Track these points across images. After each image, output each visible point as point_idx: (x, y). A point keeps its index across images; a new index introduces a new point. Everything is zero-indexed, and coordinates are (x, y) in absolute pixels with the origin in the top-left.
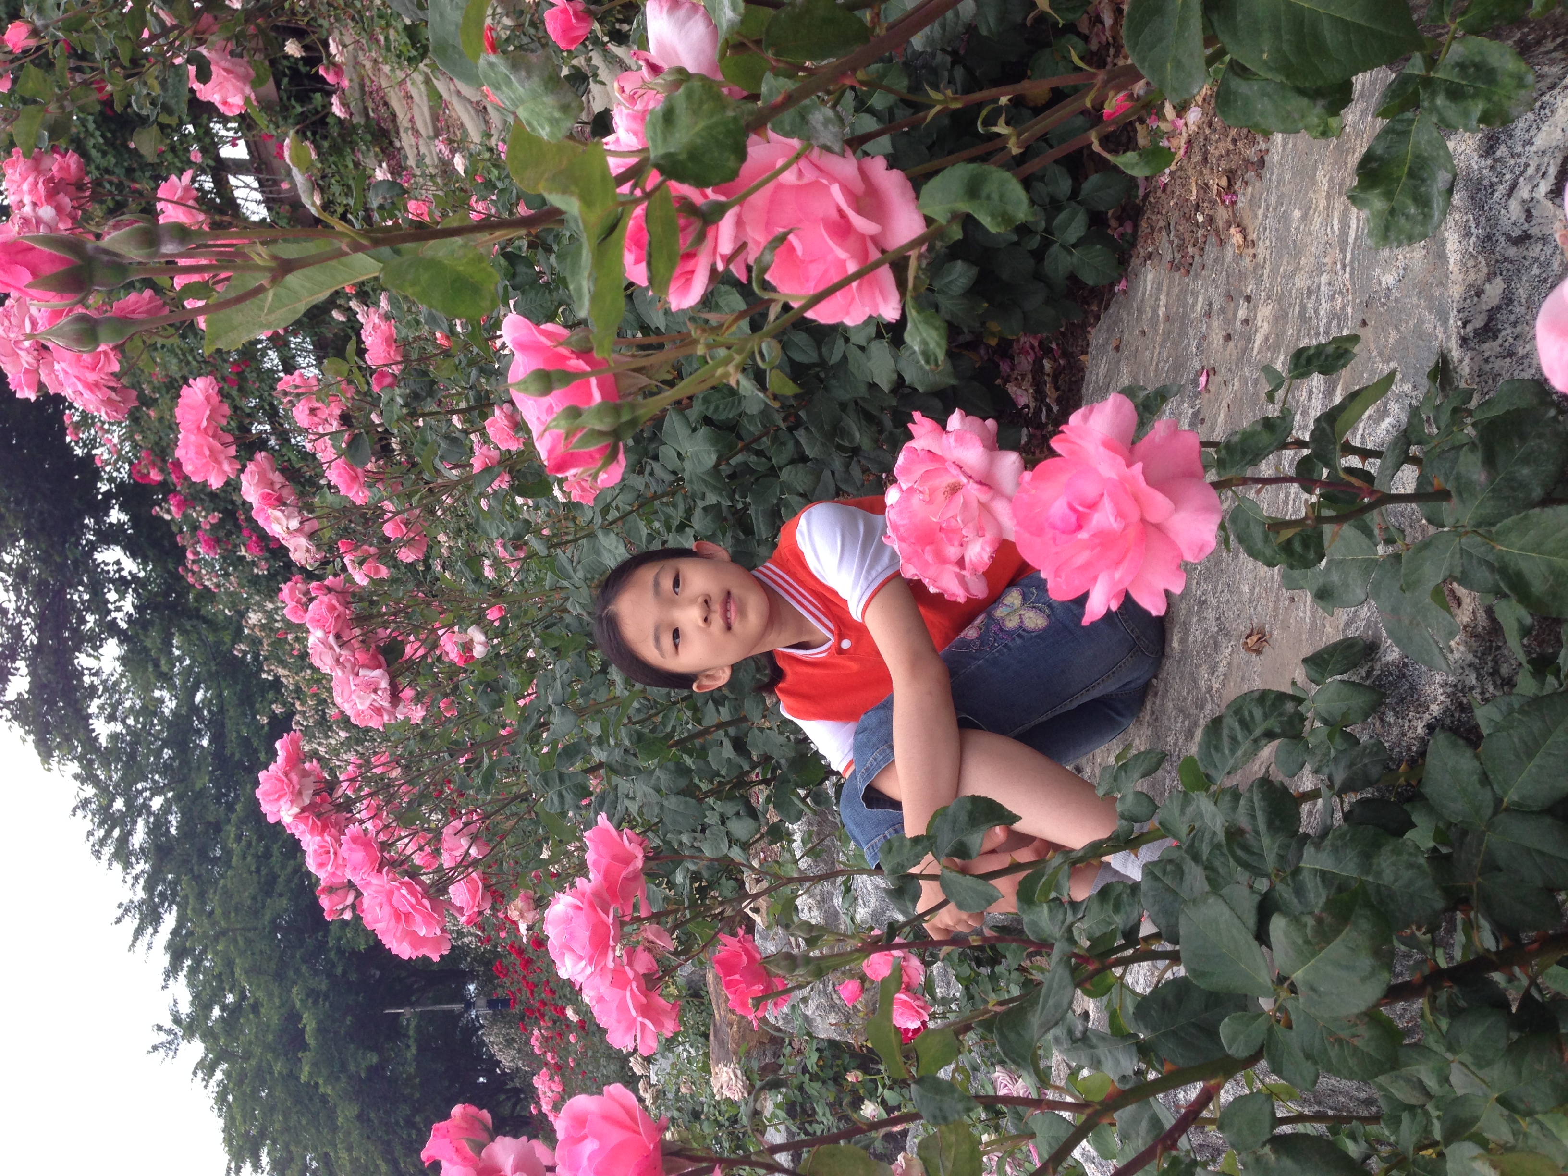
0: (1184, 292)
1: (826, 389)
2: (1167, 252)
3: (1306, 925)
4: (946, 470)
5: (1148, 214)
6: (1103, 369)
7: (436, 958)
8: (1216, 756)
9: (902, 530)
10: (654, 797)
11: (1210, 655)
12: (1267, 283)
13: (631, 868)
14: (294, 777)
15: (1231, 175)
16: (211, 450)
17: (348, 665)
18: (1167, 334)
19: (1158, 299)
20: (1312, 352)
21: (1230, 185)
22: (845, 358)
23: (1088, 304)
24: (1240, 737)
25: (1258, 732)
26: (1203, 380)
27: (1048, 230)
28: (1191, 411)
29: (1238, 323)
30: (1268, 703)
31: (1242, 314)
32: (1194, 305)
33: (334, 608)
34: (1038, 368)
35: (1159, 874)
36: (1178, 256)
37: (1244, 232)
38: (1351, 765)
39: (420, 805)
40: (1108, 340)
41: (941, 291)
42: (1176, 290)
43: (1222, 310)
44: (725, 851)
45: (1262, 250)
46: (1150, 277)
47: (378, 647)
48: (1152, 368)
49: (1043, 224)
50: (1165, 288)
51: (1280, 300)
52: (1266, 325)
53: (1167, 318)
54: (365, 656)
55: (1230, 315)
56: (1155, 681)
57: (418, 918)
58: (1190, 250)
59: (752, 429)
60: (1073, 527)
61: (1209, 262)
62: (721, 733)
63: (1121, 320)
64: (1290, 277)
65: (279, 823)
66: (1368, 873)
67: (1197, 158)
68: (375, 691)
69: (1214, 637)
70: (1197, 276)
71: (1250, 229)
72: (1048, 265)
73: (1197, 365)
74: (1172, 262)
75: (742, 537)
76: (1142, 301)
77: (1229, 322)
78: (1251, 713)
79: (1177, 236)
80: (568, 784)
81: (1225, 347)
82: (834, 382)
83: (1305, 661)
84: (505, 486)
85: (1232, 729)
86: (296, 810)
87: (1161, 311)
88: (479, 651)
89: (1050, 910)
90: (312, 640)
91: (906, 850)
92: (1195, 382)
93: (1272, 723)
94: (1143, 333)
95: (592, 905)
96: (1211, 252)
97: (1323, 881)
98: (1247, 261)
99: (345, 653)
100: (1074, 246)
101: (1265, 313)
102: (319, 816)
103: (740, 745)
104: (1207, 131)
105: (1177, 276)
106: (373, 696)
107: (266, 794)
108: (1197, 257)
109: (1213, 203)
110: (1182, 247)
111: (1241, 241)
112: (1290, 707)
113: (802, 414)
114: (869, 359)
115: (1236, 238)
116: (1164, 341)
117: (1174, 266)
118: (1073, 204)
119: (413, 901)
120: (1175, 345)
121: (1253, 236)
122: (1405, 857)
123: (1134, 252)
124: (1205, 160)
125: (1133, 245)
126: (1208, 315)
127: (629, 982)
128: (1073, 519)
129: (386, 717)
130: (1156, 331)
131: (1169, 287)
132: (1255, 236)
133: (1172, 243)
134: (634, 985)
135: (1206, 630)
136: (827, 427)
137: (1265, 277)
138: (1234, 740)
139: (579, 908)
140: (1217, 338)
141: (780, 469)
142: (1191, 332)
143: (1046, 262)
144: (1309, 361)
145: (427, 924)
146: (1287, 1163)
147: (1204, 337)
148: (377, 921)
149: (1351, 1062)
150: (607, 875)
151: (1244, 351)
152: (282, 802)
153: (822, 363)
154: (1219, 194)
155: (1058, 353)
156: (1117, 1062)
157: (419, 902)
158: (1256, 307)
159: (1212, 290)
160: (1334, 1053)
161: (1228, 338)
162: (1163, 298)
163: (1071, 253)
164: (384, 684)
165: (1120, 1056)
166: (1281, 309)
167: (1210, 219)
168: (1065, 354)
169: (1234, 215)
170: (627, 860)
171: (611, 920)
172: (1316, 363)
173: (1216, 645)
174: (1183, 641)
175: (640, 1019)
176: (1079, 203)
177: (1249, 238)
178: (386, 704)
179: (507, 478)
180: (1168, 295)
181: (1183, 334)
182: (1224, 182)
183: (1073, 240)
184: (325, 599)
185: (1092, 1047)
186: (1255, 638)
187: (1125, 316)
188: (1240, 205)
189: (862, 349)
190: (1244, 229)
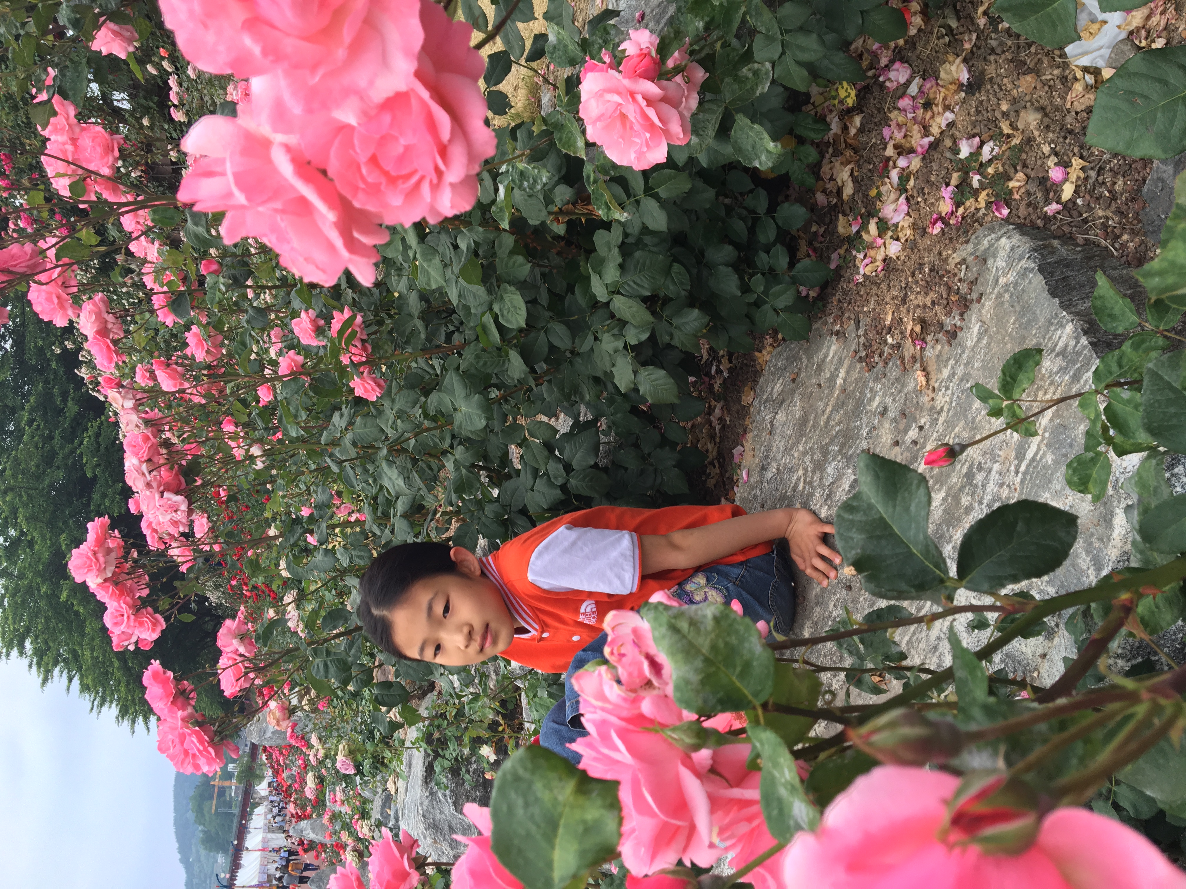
0: (863, 382)
2: (853, 342)
5: (839, 295)
6: (778, 387)
12: (940, 427)
14: (100, 554)
15: (925, 326)
18: (841, 404)
19: (838, 370)
21: (922, 334)
22: (591, 352)
27: (765, 294)
29: (908, 439)
31: (913, 434)
32: (871, 400)
36: (863, 352)
37: (927, 376)
40: (785, 367)
42: (856, 375)
43: (896, 420)
45: (941, 400)
46: (833, 348)
47: (180, 466)
48: (823, 419)
49: (762, 288)
50: (846, 366)
53: (844, 390)
54: (170, 478)
55: (902, 428)
58: (876, 358)
61: (890, 377)
63: (800, 360)
65: (84, 584)
67: (897, 295)
68: (176, 511)
70: (878, 379)
71: (933, 376)
72: (759, 317)
74: (856, 352)
76: (823, 361)
77: (900, 432)
79: (865, 336)
81: (892, 446)
86: (100, 580)
87: (839, 381)
90: (128, 464)
94: (819, 385)
96: (894, 370)
98: (925, 400)
100: (781, 310)
105: (858, 366)
106: (174, 514)
107: (78, 568)
108: (880, 366)
109: (905, 337)
110: (868, 348)
111: (924, 383)
115: (920, 376)
116: (837, 406)
117: (858, 356)
120: (848, 418)
123: (822, 318)
126: (882, 415)
130: (832, 392)
131: (850, 368)
132: (936, 385)
137: (940, 422)
140: (886, 436)
142: (865, 420)
143: (757, 312)
147: (875, 428)
152: (88, 572)
154: (911, 335)
158: (926, 439)
159: (889, 400)
161: (897, 443)
162: (842, 373)
163: (777, 314)
164: (184, 507)
167: (899, 346)
169: (921, 357)
177: (932, 383)
180: (848, 372)
181: (858, 415)
182: (917, 328)
183: (781, 306)
187: (805, 360)
188: (927, 353)
190: (928, 374)
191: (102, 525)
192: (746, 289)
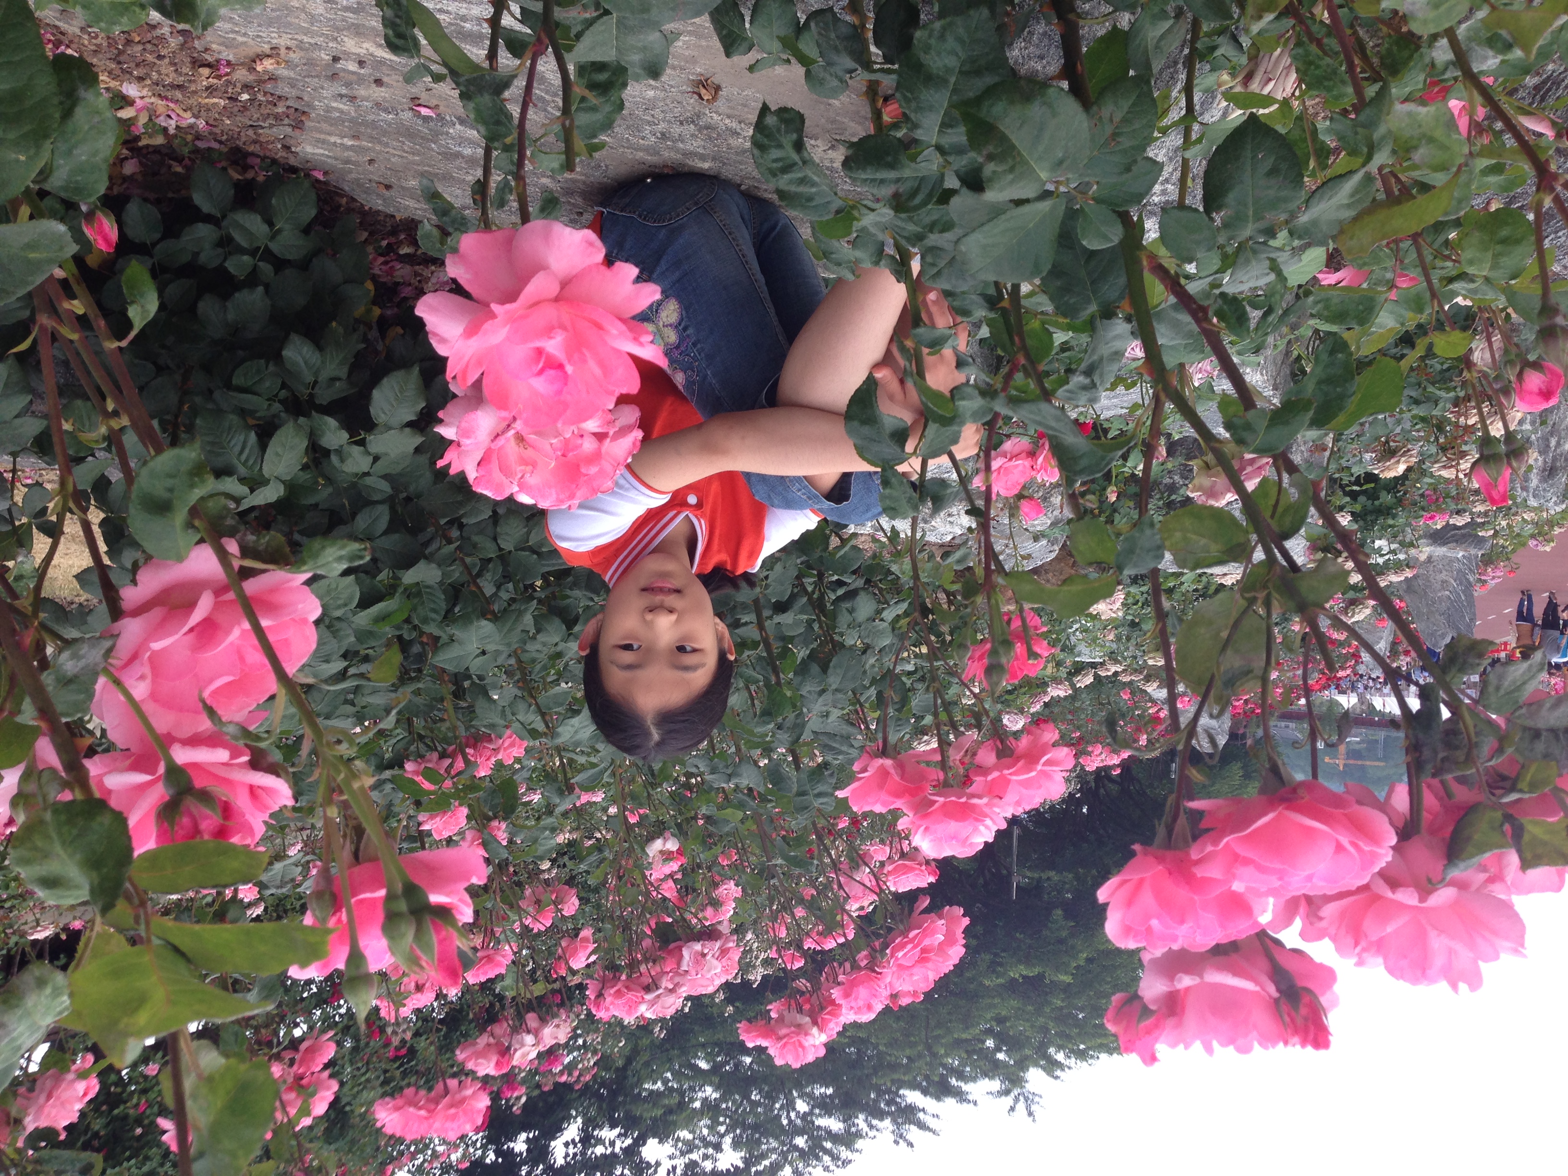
0: (327, 119)
1: (419, 496)
2: (283, 131)
3: (994, 172)
4: (501, 448)
5: (241, 144)
6: (410, 202)
7: (966, 921)
8: (818, 201)
9: (562, 497)
10: (828, 697)
11: (719, 135)
12: (320, 40)
13: (892, 771)
14: (783, 1031)
15: (198, 63)
16: (451, 1106)
17: (677, 979)
18: (372, 138)
19: (335, 144)
20: (390, 32)
21: (209, 65)
22: (385, 477)
23: (340, 206)
24: (800, 175)
25: (795, 157)
26: (424, 111)
27: (253, 253)
28: (458, 126)
29: (362, 71)
30: (766, 141)
31: (352, 67)
32: (341, 112)
33: (619, 991)
34: (409, 259)
35: (935, 270)
36: (286, 121)
37: (261, 57)
38: (836, 49)
39: (820, 909)
40: (378, 195)
41: (316, 374)
42: (325, 126)
43: (348, 85)
44: (885, 624)
45: (283, 41)
46: (309, 149)
47: (660, 949)
48: (410, 157)
49: (246, 258)
50: (322, 136)
51: (339, 30)
52: (365, 45)
53: (355, 137)
54: (669, 961)
55: (355, 78)
56: (743, 187)
57: (927, 942)
58: (280, 109)
59: (457, 574)
60: (559, 373)
61: (294, 93)
62: (768, 623)
63: (358, 180)
64: (313, 18)
65: (826, 1045)
66: (946, 81)
67: (178, 95)
68: (704, 955)
69: (700, 129)
70: (309, 105)
71: (259, 50)
72: (293, 255)
73: (408, 115)
74: (294, 127)
75: (570, 579)
76: (336, 159)
77: (361, 80)
78: (776, 161)
79: (264, 121)
80: (808, 787)
81: (388, 86)
82: (412, 488)
83: (728, 55)
84: (503, 825)
85: (791, 182)
86: (815, 1030)
87: (348, 142)
88: (672, 845)
89: (963, 399)
90: (649, 1015)
91: (895, 493)
92: (426, 119)
93: (788, 140)
94: (371, 161)
95: (925, 816)
96: (283, 89)
97: (951, 126)
98: (294, 57)
99: (666, 983)
100: (271, 224)
101: (351, 44)
102: (822, 1008)
103: (781, 607)
104: (148, 82)
105: (308, 124)
106: (709, 957)
107: (797, 1058)
108: (289, 103)
109: (229, 82)
110: (277, 117)
111: (271, 61)
112: (771, 120)
113: (443, 521)
114: (386, 454)
115: (268, 65)
116: (380, 142)
117: (298, 125)
118: (224, 224)
119: (910, 946)
120: (385, 133)
121: (266, 48)
122: (933, 41)
123: (282, 161)
124: (179, 87)
125: (274, 161)
126: (353, 99)
127: (1002, 776)
128: (552, 372)
129: (731, 945)
130: (369, 149)
131: (321, 132)
132: (266, 46)
133: (271, 126)
134: (1006, 772)
135: (692, 135)
136: (460, 498)
137: (312, 41)
138: (802, 181)
139: (927, 829)
140: (380, 93)
141: (501, 549)
142: (371, 117)
143: (290, 257)
144: (400, 36)
145: (934, 932)
146: (1231, 198)
147: (378, 105)
148: (926, 978)
149: (1137, 125)
150: (897, 795)
151: (392, 68)
152: (806, 1044)
153: (390, 500)
154: (219, 77)
155: (393, 240)
156: (1118, 337)
157: (912, 941)
158: (345, 52)
159: (325, 93)
160: (1126, 143)
161: (378, 82)
162: (333, 139)
163: (279, 231)
164: (698, 947)
165: (1111, 334)
166: (349, 29)
167: (246, 87)
168: (394, 232)
169: (242, 64)
170: (884, 773)
171: (941, 800)
172: (403, 29)
173: (708, 127)
174: (703, 158)
175: (1039, 767)
176: (224, 216)
177: (268, 52)
178: (718, 944)
179: (495, 823)
180: (330, 134)
181: (373, 124)
182: (206, 71)
183: (265, 228)
184: (609, 999)
185: (1101, 359)
186: (703, 91)
187: (353, 176)
188: (231, 58)
189: (376, 459)
190: (258, 56)
191: (748, 1031)
192: (252, 280)
